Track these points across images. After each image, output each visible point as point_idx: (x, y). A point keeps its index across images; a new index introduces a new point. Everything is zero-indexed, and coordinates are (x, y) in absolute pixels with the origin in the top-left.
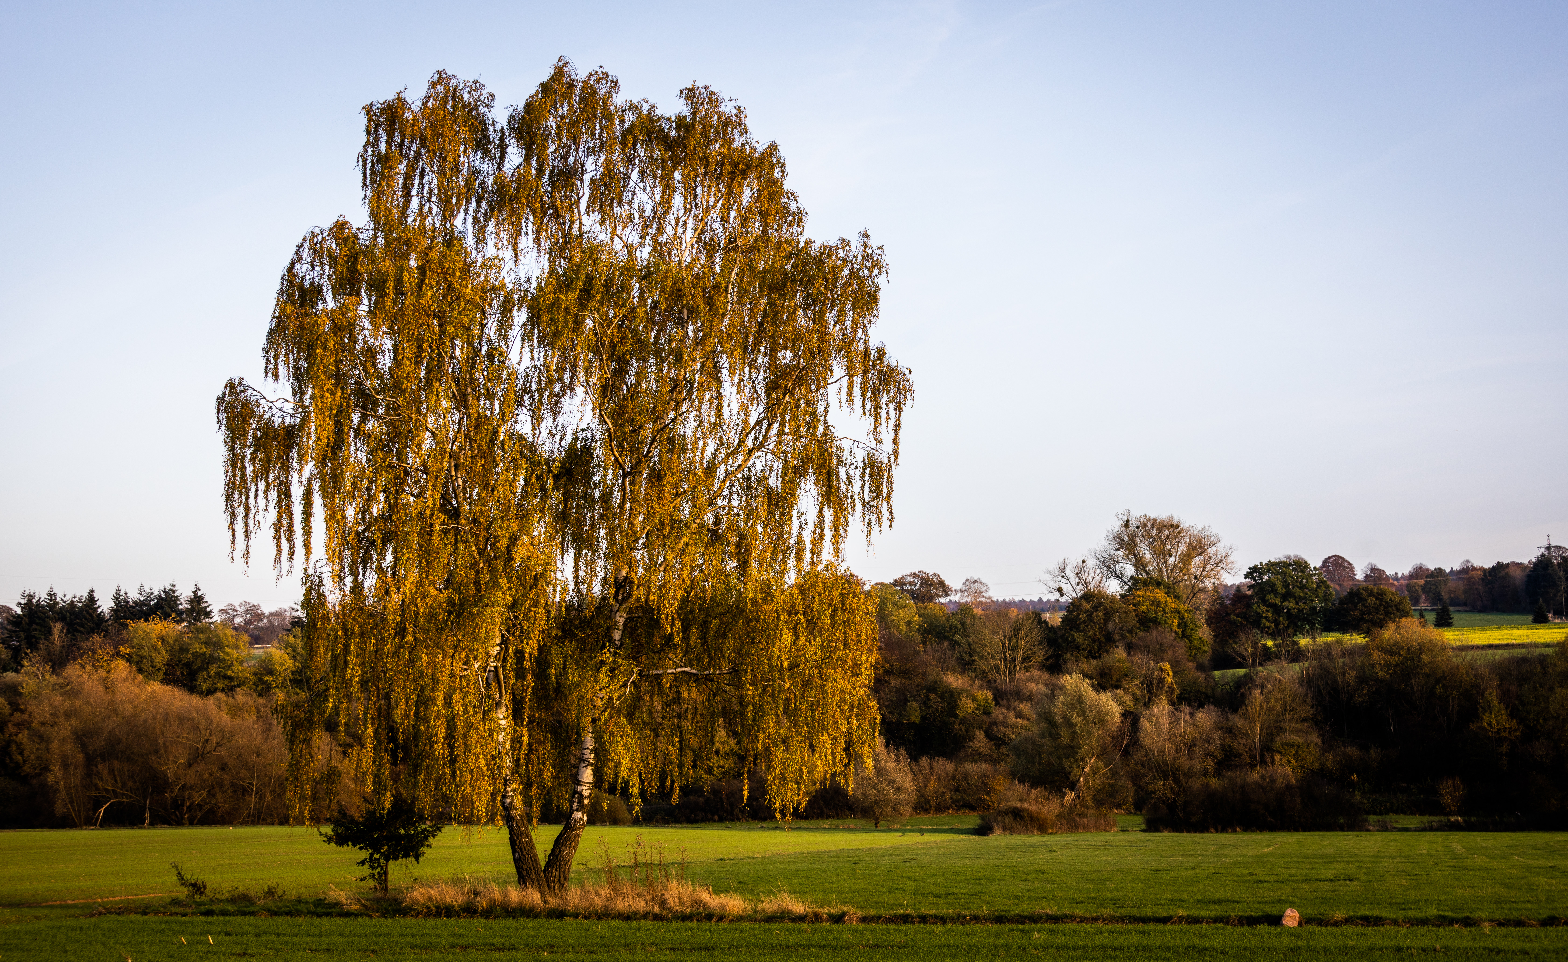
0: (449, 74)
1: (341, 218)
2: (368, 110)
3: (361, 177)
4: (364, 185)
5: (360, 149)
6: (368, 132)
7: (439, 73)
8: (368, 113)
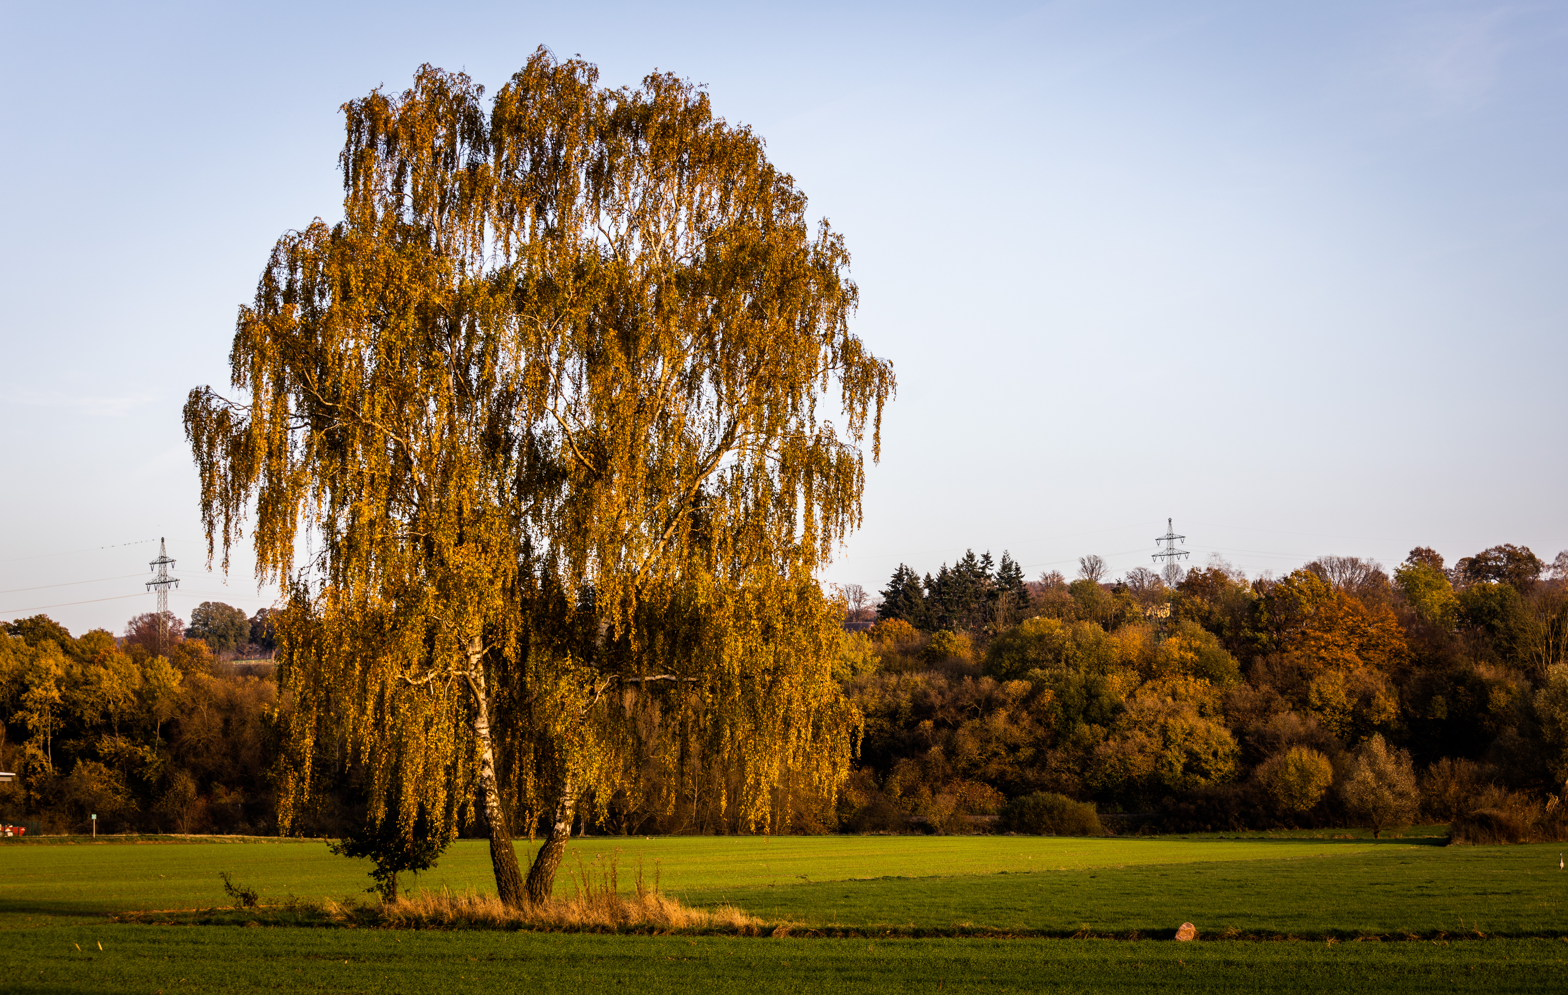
0: (434, 66)
1: (317, 220)
2: (349, 108)
3: (343, 178)
4: (347, 184)
5: (342, 147)
6: (350, 132)
7: (424, 66)
8: (347, 111)
